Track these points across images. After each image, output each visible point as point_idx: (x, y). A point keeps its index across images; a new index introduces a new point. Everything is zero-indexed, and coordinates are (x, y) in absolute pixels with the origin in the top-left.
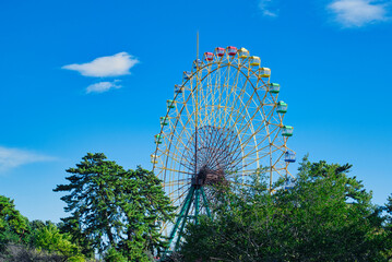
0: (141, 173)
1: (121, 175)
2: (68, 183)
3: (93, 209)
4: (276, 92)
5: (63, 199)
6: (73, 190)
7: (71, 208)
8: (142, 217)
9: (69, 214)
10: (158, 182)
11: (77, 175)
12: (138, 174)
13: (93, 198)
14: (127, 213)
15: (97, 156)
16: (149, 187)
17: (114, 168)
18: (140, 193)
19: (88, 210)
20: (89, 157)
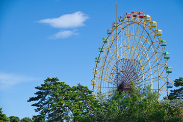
0: (80, 88)
1: (69, 90)
2: (37, 96)
3: (52, 110)
4: (165, 46)
5: (33, 105)
6: (40, 100)
7: (39, 110)
8: (81, 113)
9: (38, 114)
10: (90, 92)
11: (42, 91)
12: (78, 88)
13: (51, 104)
14: (72, 111)
15: (54, 80)
16: (85, 95)
17: (64, 86)
18: (80, 100)
19: (49, 111)
20: (49, 80)
